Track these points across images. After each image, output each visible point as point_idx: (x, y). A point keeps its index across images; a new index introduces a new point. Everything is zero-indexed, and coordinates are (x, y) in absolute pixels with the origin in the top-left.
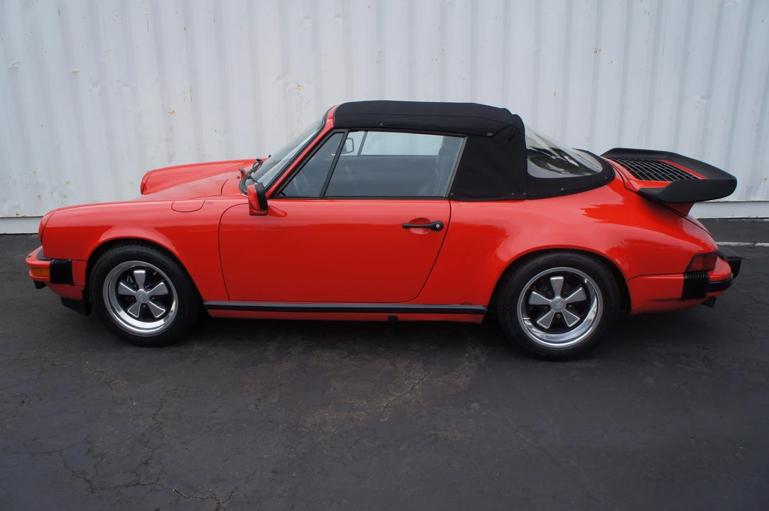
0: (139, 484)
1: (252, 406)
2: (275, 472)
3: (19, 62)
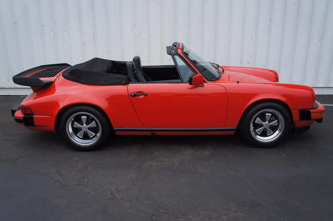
1: (123, 160)
2: (133, 182)
3: (18, 20)
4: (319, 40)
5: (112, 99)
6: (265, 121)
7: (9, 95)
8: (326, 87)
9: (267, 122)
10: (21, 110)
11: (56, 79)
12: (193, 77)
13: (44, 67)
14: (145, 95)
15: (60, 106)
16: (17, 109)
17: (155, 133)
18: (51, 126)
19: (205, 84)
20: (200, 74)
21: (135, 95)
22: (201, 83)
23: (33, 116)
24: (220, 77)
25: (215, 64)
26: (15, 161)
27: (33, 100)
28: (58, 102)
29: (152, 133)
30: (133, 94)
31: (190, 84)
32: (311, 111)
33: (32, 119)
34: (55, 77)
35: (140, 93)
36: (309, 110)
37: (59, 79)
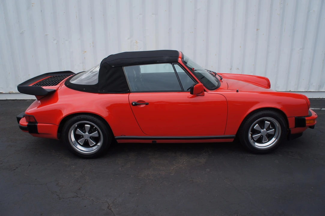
0: (77, 197)
1: (120, 168)
3: (24, 31)
4: (301, 49)
5: (112, 108)
6: (263, 129)
7: (16, 100)
8: (307, 92)
9: (265, 130)
10: (25, 118)
11: (58, 88)
12: (194, 87)
13: (49, 75)
14: (146, 104)
15: (62, 114)
16: (22, 116)
17: (156, 141)
18: (54, 134)
19: (205, 93)
20: (200, 84)
21: (136, 105)
22: (202, 92)
23: (36, 124)
24: (220, 86)
25: (212, 72)
26: (15, 169)
27: (37, 108)
28: (61, 110)
29: (153, 141)
30: (134, 104)
31: (191, 94)
32: (306, 118)
33: (36, 127)
34: (58, 86)
35: (141, 102)
36: (304, 117)
37: (61, 87)
